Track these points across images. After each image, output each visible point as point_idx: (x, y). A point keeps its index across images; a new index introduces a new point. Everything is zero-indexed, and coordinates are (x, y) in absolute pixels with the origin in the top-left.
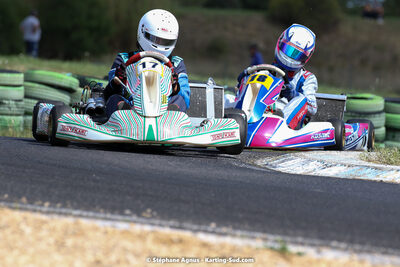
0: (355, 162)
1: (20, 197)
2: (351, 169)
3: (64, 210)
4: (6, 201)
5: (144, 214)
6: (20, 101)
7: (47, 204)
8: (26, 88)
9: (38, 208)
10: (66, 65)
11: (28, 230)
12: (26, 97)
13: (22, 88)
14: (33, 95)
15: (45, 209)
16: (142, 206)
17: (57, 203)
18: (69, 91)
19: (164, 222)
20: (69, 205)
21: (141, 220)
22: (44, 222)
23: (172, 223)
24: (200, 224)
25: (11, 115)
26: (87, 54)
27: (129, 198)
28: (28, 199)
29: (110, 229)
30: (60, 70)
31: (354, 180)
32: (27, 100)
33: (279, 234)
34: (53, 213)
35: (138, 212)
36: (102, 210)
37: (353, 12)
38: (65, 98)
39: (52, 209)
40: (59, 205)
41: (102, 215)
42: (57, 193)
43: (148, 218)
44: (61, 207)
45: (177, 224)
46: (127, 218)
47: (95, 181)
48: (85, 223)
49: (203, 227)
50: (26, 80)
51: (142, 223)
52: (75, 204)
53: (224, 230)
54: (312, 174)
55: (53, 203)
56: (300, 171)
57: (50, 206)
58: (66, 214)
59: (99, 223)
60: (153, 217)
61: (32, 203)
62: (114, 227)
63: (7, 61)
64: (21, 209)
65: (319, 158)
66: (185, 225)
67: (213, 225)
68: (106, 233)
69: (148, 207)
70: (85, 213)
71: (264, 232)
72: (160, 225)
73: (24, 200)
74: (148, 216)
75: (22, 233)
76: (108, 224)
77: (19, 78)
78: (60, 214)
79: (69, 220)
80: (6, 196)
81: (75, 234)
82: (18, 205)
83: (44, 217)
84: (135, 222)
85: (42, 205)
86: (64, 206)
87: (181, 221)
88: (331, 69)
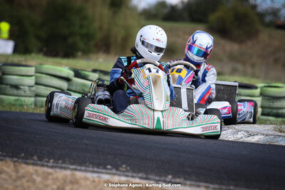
0: (270, 133)
1: (32, 156)
2: (268, 137)
3: (63, 165)
4: (23, 158)
5: (121, 169)
6: (32, 86)
7: (52, 161)
8: (36, 78)
9: (45, 164)
10: (65, 61)
11: (38, 179)
12: (36, 84)
13: (34, 78)
14: (42, 83)
15: (50, 164)
17: (59, 160)
18: (67, 79)
19: (135, 175)
20: (67, 162)
21: (119, 173)
22: (49, 174)
23: (140, 175)
24: (160, 176)
25: (25, 96)
26: (80, 54)
27: (109, 157)
28: (38, 157)
29: (97, 179)
30: (60, 65)
31: (270, 145)
32: (37, 86)
33: (217, 184)
34: (56, 167)
35: (117, 167)
36: (91, 166)
37: (269, 25)
38: (64, 85)
39: (55, 164)
40: (60, 162)
41: (91, 169)
42: (59, 153)
43: (124, 171)
44: (62, 163)
45: (144, 176)
46: (109, 171)
47: (85, 144)
48: (79, 174)
49: (163, 178)
50: (36, 72)
51: (119, 175)
52: (72, 160)
53: (178, 180)
54: (240, 140)
55: (56, 160)
56: (231, 138)
57: (53, 162)
58: (65, 168)
59: (89, 175)
60: (127, 171)
61: (41, 160)
62: (99, 177)
63: (23, 59)
64: (33, 164)
65: (245, 129)
66: (150, 176)
67: (170, 177)
68: (94, 181)
69: (123, 164)
70: (79, 168)
71: (207, 182)
72: (132, 177)
73: (35, 157)
74: (124, 170)
75: (34, 181)
76: (95, 175)
77: (31, 70)
78: (61, 168)
79: (68, 173)
80: (23, 155)
81: (72, 183)
82: (32, 162)
83: (50, 170)
84: (114, 174)
85: (48, 162)
86: (64, 162)
87: (147, 173)
88: (253, 66)
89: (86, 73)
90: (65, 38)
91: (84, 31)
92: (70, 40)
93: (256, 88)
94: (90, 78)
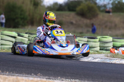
0: (103, 57)
2: (102, 59)
3: (13, 74)
5: (38, 75)
7: (8, 72)
8: (1, 37)
9: (5, 74)
10: (14, 29)
11: (2, 81)
12: (1, 39)
14: (3, 39)
15: (7, 74)
16: (37, 72)
17: (11, 72)
18: (15, 37)
19: (44, 77)
20: (15, 73)
21: (37, 77)
22: (6, 78)
23: (46, 77)
24: (55, 77)
26: (20, 26)
27: (33, 70)
29: (27, 80)
30: (12, 31)
31: (103, 63)
32: (2, 41)
34: (9, 75)
35: (36, 74)
36: (25, 74)
37: (102, 11)
38: (13, 40)
39: (9, 74)
40: (11, 73)
41: (25, 75)
42: (11, 69)
44: (12, 73)
45: (48, 78)
46: (33, 76)
47: (22, 65)
48: (19, 78)
50: (1, 34)
52: (16, 72)
54: (90, 61)
55: (10, 72)
56: (86, 60)
57: (8, 73)
58: (13, 75)
59: (24, 78)
60: (41, 76)
61: (3, 72)
62: (28, 79)
65: (92, 56)
66: (51, 78)
67: (59, 78)
68: (26, 81)
69: (39, 73)
70: (19, 75)
72: (43, 78)
74: (39, 75)
76: (27, 78)
78: (12, 75)
79: (15, 77)
83: (7, 76)
84: (35, 77)
85: (6, 73)
87: (49, 77)
89: (23, 34)
90: (14, 20)
91: (22, 16)
92: (16, 21)
93: (97, 38)
94: (25, 36)
